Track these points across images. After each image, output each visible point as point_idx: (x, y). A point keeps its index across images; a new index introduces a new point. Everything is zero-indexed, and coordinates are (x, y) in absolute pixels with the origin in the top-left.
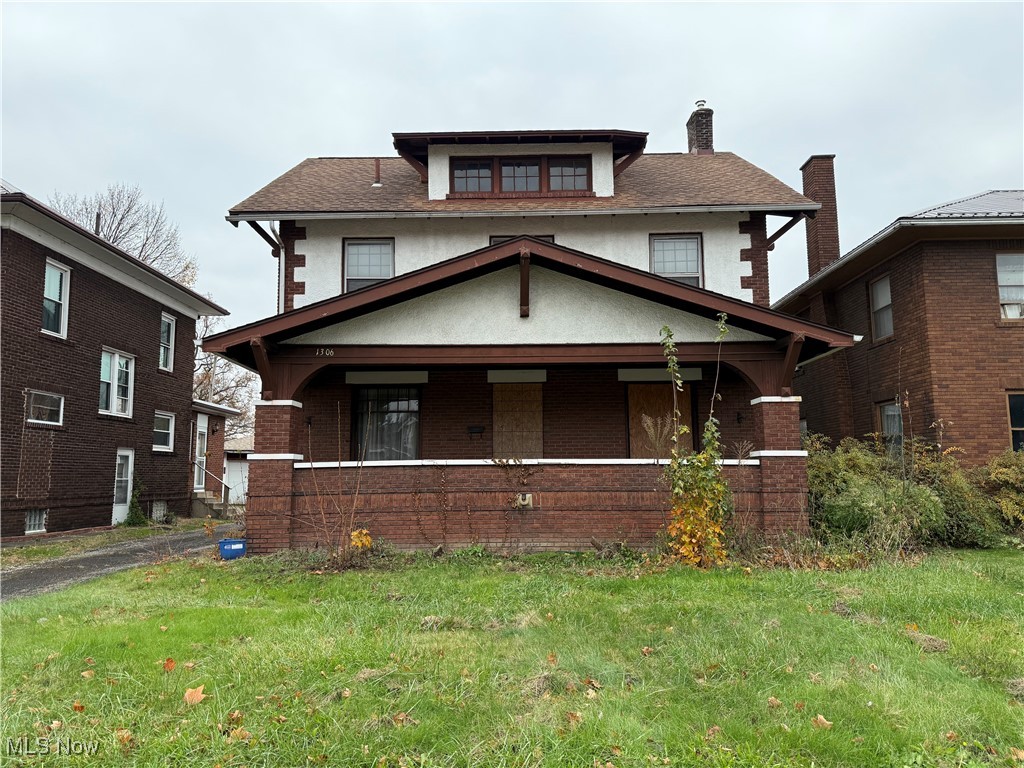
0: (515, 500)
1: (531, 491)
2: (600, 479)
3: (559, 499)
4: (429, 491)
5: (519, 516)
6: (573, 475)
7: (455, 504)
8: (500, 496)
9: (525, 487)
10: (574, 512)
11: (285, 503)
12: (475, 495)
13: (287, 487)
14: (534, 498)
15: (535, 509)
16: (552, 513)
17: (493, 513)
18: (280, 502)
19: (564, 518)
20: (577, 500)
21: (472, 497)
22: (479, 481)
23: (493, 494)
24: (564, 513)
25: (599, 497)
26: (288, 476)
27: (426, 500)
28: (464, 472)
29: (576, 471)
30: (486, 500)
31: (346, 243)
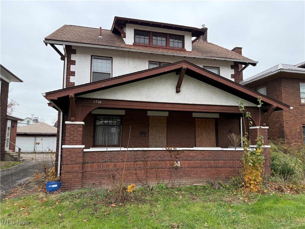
0: (174, 164)
1: (179, 161)
2: (204, 156)
3: (190, 164)
4: (140, 161)
5: (175, 170)
6: (194, 154)
7: (151, 166)
8: (168, 162)
9: (177, 159)
10: (195, 169)
11: (79, 167)
12: (158, 162)
13: (80, 160)
14: (180, 163)
15: (181, 168)
16: (187, 169)
17: (165, 169)
18: (77, 167)
19: (192, 171)
20: (196, 164)
21: (157, 163)
22: (160, 156)
23: (165, 162)
24: (192, 169)
25: (204, 163)
26: (81, 155)
27: (139, 164)
28: (154, 153)
29: (195, 153)
30: (163, 164)
31: (93, 57)
